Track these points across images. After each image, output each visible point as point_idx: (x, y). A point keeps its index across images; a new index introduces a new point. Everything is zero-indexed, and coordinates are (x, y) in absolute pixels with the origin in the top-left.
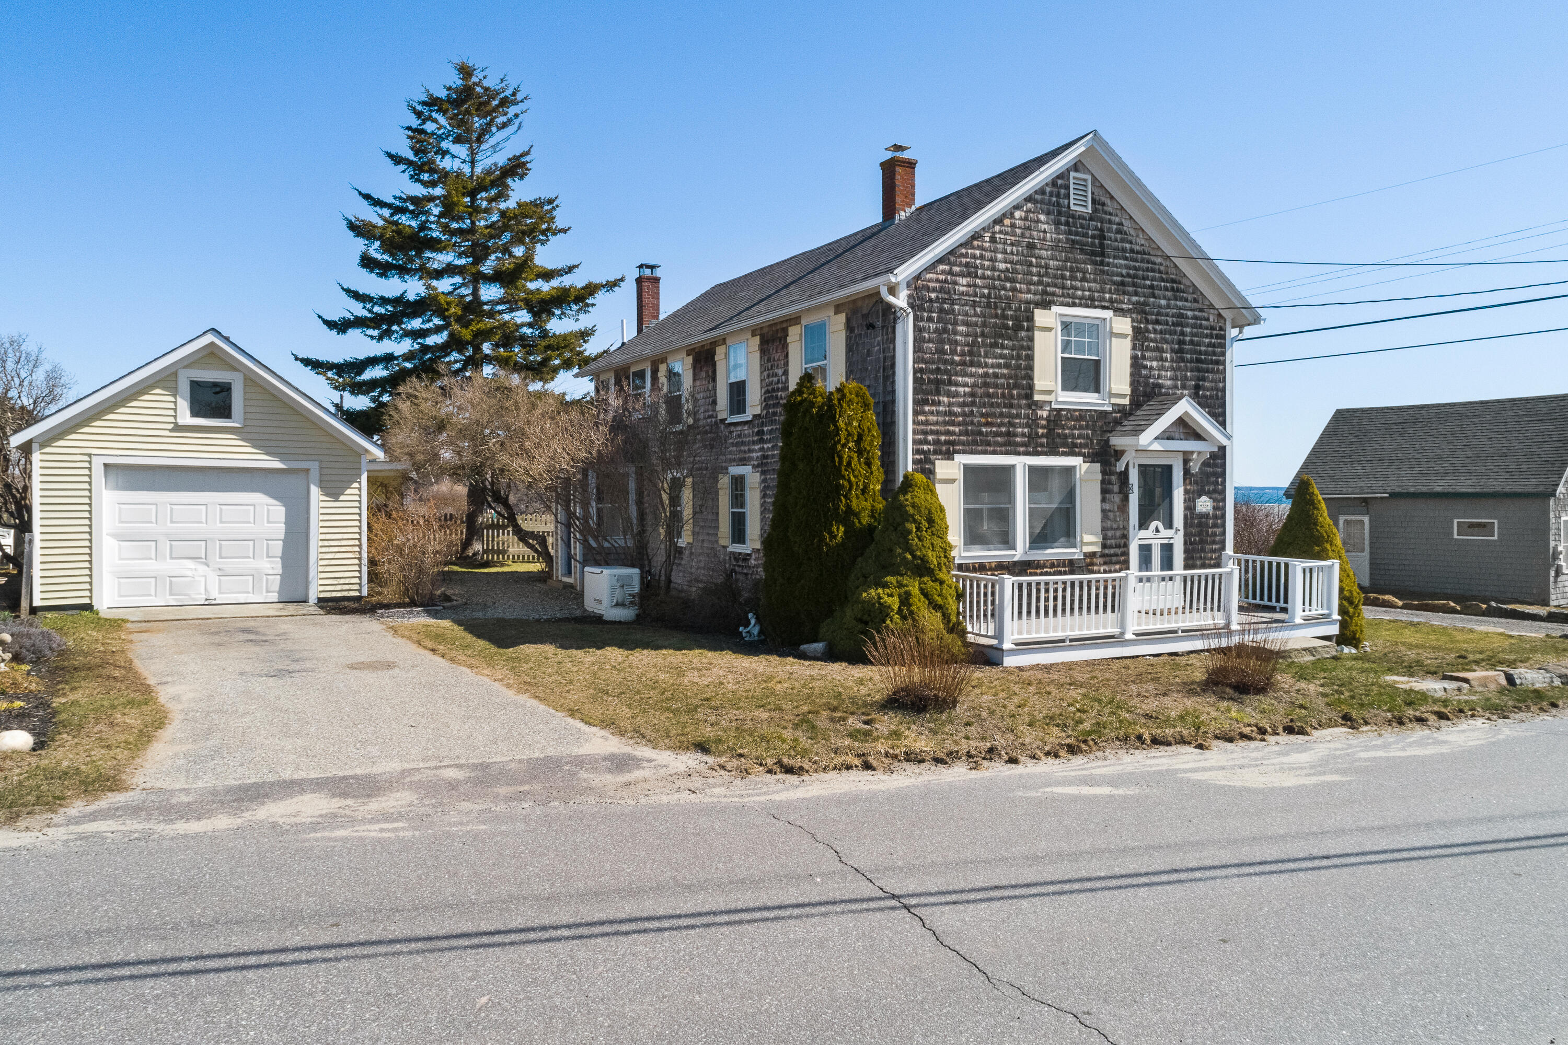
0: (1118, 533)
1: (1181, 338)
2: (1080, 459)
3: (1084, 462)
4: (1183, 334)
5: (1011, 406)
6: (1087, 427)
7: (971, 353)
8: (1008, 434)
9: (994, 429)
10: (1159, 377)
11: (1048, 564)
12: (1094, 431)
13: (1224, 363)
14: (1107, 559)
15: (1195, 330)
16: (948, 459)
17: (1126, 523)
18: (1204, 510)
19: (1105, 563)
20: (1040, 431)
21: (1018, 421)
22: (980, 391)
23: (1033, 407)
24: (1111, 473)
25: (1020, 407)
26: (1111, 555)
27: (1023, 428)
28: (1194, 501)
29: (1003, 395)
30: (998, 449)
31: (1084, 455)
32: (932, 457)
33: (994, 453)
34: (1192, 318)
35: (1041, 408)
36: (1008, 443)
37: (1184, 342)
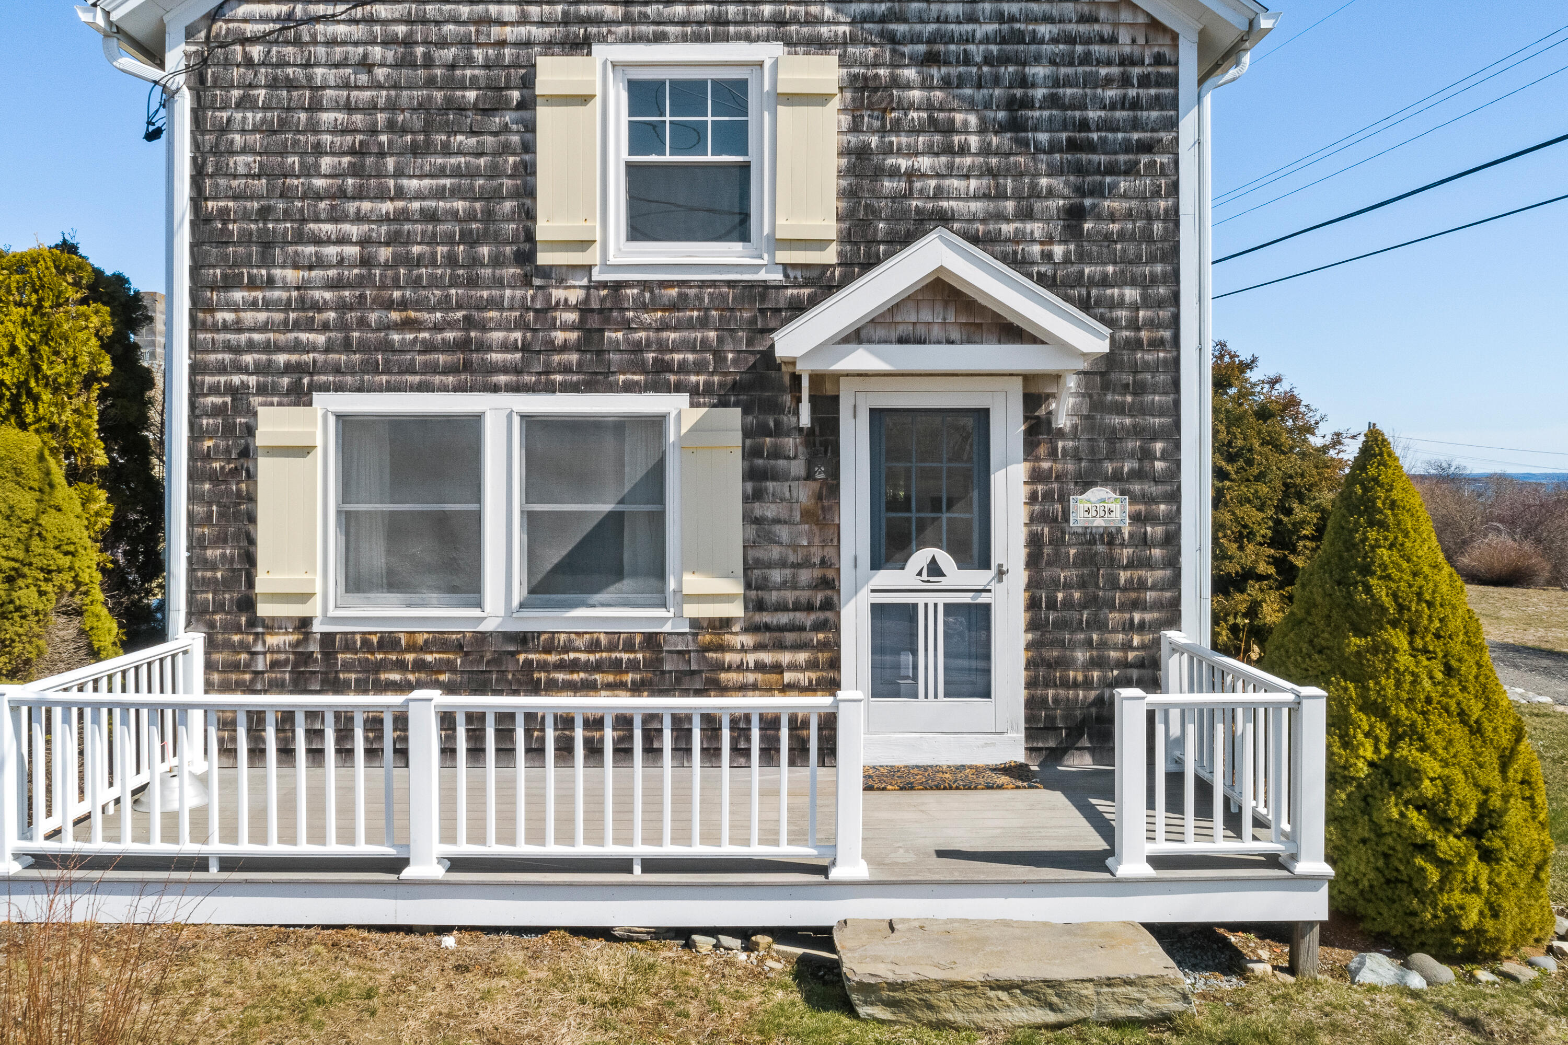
0: (805, 576)
1: (1019, 92)
2: (683, 399)
3: (692, 405)
4: (1024, 82)
5: (473, 282)
6: (704, 323)
7: (356, 171)
8: (464, 345)
9: (426, 335)
10: (939, 194)
11: (579, 643)
12: (725, 329)
13: (1173, 148)
14: (766, 637)
15: (1063, 70)
16: (297, 404)
17: (829, 552)
18: (1099, 522)
19: (759, 647)
20: (559, 336)
21: (492, 314)
22: (384, 253)
23: (537, 282)
24: (779, 431)
25: (499, 283)
26: (781, 629)
27: (509, 330)
28: (1063, 498)
29: (451, 261)
30: (437, 379)
31: (694, 391)
32: (255, 400)
33: (423, 387)
34: (1055, 41)
35: (561, 283)
36: (467, 367)
37: (1027, 103)
